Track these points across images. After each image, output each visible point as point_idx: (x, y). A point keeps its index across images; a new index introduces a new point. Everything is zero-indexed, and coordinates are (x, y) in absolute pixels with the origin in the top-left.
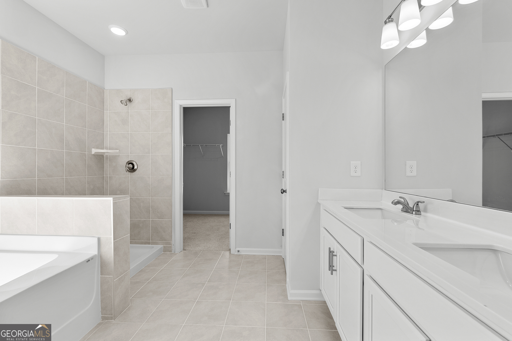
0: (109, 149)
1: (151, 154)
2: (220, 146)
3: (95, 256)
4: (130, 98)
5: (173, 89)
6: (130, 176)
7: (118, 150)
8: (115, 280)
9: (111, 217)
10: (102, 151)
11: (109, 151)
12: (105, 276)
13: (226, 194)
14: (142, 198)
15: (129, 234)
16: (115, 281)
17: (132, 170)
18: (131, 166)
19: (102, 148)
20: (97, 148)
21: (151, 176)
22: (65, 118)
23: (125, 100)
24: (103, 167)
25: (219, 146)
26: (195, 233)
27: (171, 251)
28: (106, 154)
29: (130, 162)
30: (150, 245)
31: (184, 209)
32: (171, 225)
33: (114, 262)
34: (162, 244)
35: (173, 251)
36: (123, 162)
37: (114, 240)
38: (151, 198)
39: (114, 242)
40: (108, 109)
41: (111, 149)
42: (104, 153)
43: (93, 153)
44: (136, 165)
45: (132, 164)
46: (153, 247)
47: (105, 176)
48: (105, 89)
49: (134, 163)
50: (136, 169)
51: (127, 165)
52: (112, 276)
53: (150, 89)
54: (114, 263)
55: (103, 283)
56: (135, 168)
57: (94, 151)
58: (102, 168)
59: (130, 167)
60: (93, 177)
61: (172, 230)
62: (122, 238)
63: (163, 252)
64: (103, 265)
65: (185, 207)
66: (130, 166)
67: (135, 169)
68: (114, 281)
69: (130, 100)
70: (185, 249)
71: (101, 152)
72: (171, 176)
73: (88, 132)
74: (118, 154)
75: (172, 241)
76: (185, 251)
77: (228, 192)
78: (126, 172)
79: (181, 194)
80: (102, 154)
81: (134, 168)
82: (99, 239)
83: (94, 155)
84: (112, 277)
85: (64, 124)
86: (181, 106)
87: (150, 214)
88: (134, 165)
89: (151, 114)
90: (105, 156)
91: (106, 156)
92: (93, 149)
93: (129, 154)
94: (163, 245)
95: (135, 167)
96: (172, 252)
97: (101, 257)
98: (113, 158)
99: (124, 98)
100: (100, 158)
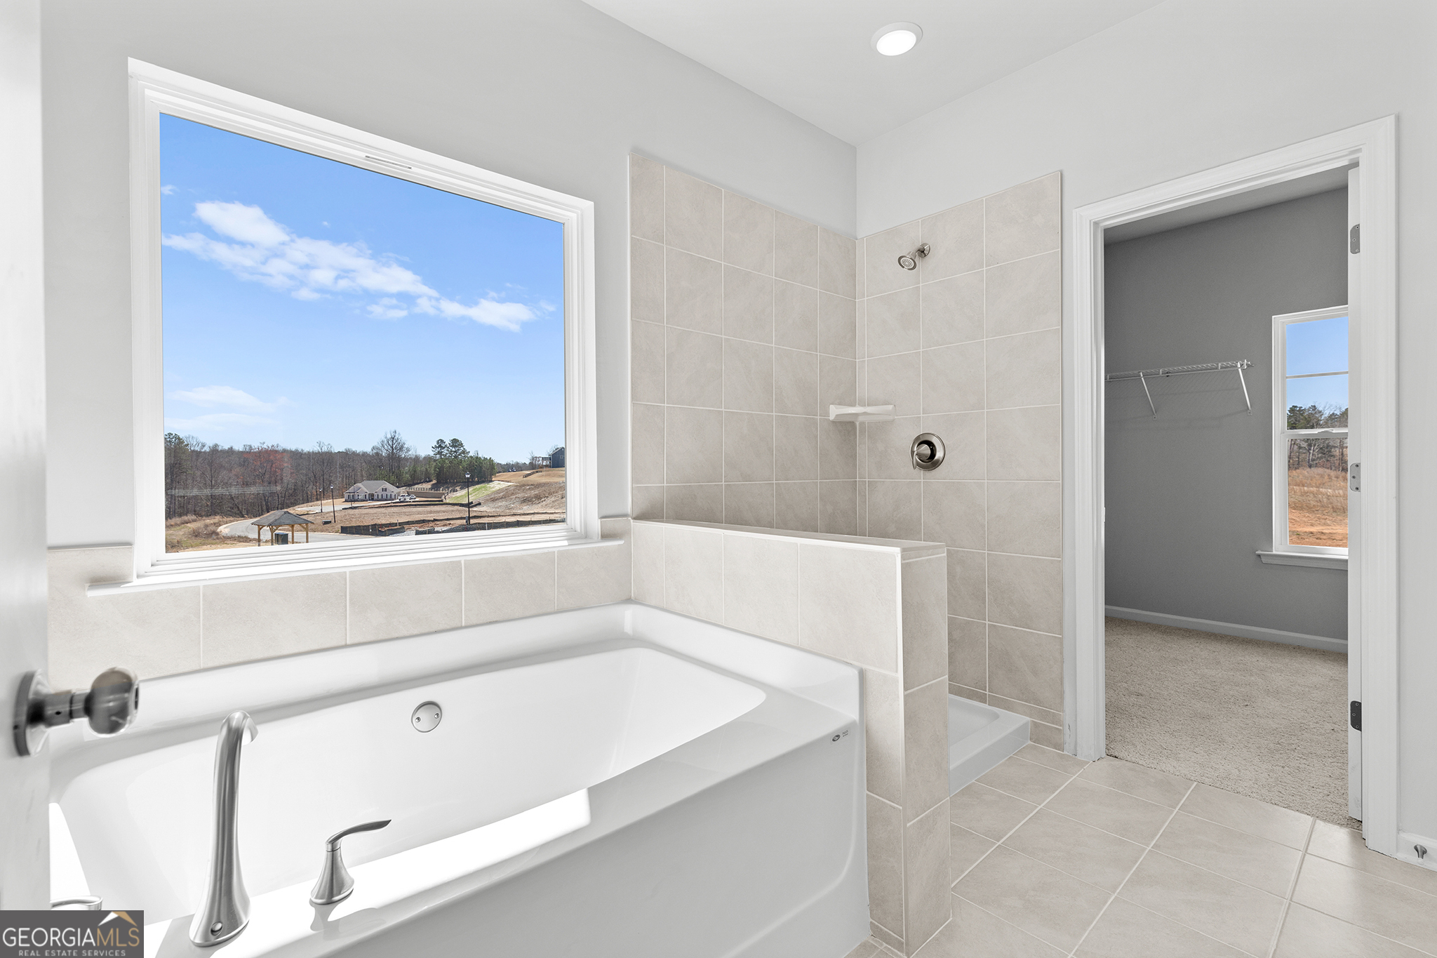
0: (868, 406)
1: (986, 410)
2: (1236, 366)
3: (853, 724)
4: (924, 245)
5: (1065, 174)
6: (922, 480)
7: (892, 406)
8: (909, 821)
9: (896, 610)
10: (853, 412)
11: (869, 409)
12: (881, 798)
13: (1264, 560)
14: (958, 551)
15: (947, 676)
16: (910, 826)
17: (930, 461)
18: (926, 450)
19: (852, 404)
20: (840, 404)
21: (986, 481)
22: (775, 331)
23: (909, 254)
24: (854, 457)
25: (1232, 367)
26: (1139, 695)
27: (1060, 746)
28: (861, 419)
29: (922, 440)
30: (986, 706)
31: (1108, 601)
32: (1061, 653)
33: (906, 764)
34: (1025, 714)
35: (1066, 746)
36: (904, 438)
37: (906, 689)
38: (986, 552)
39: (906, 697)
40: (864, 294)
41: (873, 405)
42: (857, 415)
43: (832, 417)
44: (942, 448)
45: (930, 444)
46: (996, 716)
47: (858, 480)
48: (857, 239)
49: (935, 441)
50: (941, 460)
51: (915, 449)
52: (901, 808)
53: (984, 199)
54: (907, 767)
55: (874, 818)
56: (936, 458)
57: (835, 411)
58: (851, 456)
59: (924, 455)
60: (832, 482)
61: (1062, 673)
62: (927, 686)
63: (1030, 742)
64: (874, 760)
65: (1113, 595)
66: (923, 450)
67: (938, 461)
68: (908, 825)
69: (922, 252)
70: (1116, 754)
71: (850, 412)
72: (1061, 482)
73: (820, 363)
74: (891, 418)
75: (1063, 711)
76: (1116, 762)
77: (1274, 552)
78: (914, 468)
79: (1097, 544)
80: (850, 420)
81: (935, 456)
82: (862, 675)
83: (833, 422)
84: (900, 810)
85: (773, 345)
86: (1096, 224)
87: (984, 603)
88: (934, 446)
89: (986, 278)
90: (857, 424)
91: (862, 424)
92: (832, 407)
93: (922, 415)
94: (1030, 717)
95: (939, 455)
96: (1065, 753)
97: (867, 731)
98: (879, 429)
99: (908, 249)
100: (847, 428)
